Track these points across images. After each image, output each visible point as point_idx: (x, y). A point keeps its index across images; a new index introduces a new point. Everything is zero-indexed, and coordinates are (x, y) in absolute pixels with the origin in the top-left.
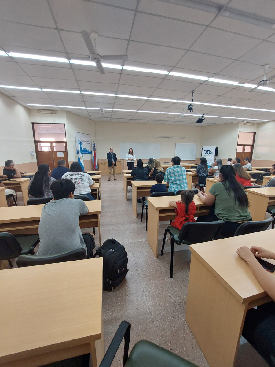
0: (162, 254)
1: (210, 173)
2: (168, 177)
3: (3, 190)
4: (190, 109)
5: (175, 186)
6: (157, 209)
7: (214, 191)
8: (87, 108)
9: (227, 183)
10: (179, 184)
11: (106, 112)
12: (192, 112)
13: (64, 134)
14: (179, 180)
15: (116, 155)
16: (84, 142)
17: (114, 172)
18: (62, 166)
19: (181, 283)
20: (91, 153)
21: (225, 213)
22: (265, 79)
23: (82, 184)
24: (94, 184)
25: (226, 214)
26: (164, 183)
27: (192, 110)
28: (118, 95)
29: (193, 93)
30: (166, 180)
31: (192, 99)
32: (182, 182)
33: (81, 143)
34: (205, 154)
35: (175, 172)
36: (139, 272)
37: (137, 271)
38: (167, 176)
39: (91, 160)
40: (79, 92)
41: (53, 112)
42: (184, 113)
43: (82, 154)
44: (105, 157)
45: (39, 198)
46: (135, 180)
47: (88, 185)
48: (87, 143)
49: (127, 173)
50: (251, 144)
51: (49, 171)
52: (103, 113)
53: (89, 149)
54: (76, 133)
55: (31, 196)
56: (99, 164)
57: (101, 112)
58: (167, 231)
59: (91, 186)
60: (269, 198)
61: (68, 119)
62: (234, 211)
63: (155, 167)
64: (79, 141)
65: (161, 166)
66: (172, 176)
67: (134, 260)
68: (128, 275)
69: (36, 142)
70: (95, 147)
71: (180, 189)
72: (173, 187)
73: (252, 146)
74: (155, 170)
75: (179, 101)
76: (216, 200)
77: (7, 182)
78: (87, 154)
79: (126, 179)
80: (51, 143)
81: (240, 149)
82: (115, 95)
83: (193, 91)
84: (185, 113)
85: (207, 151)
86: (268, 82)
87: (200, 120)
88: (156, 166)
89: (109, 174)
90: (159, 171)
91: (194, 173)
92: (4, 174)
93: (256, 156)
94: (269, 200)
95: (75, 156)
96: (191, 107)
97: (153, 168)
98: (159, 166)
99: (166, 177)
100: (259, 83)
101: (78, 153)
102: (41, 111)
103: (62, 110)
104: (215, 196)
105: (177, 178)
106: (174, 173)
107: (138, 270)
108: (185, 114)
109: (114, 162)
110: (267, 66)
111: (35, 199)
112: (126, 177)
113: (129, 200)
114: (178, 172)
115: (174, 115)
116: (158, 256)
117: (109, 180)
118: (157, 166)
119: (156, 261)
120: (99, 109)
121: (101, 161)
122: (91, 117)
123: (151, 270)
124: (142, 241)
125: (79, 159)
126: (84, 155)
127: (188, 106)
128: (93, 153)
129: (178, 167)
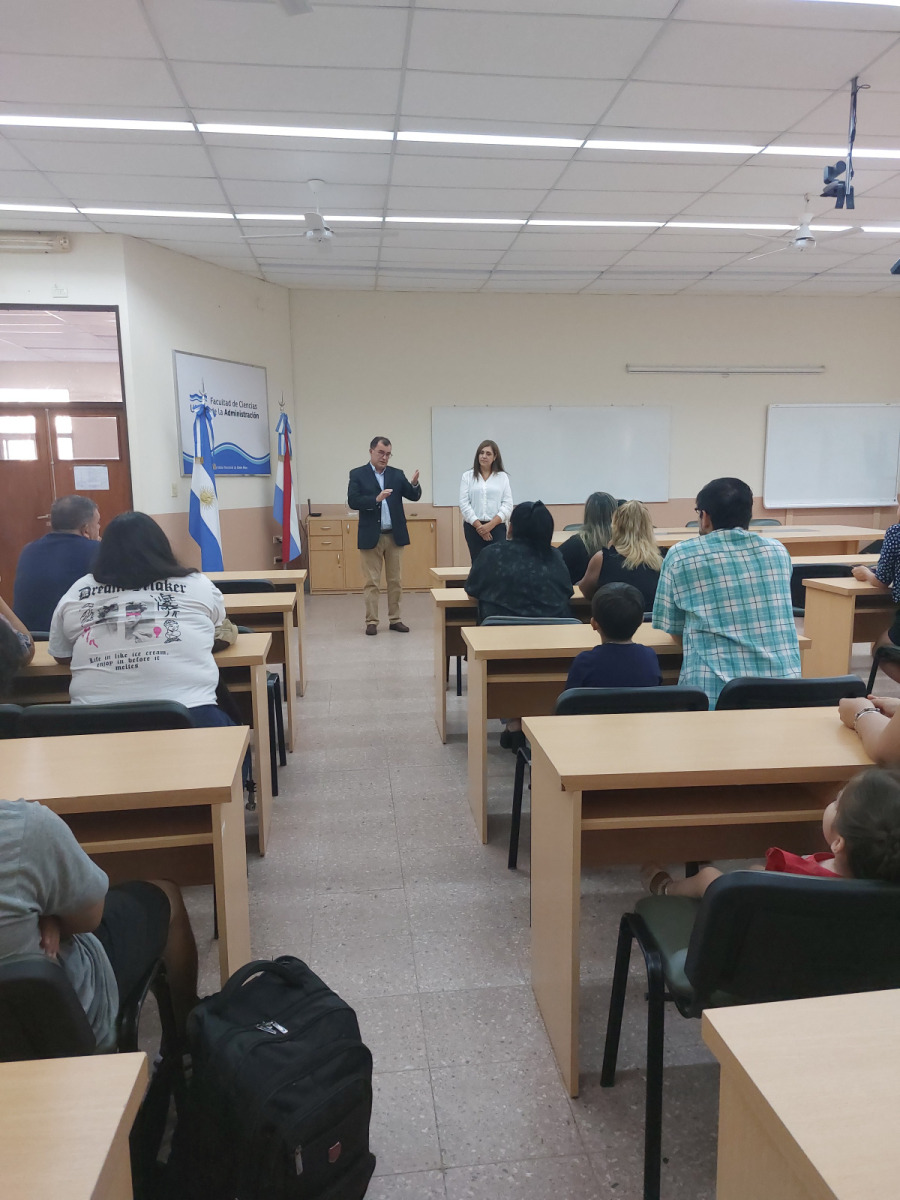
0: (609, 1077)
2: (676, 598)
4: (839, 192)
5: (718, 652)
6: (567, 784)
8: (239, 216)
10: (744, 641)
11: (338, 236)
12: (851, 206)
13: (112, 364)
14: (746, 618)
16: (223, 408)
17: (392, 582)
20: (264, 469)
23: (168, 639)
26: (647, 635)
27: (851, 197)
28: (403, 136)
29: (854, 94)
30: (666, 622)
31: (846, 131)
32: (760, 627)
33: (204, 414)
35: (719, 570)
36: (449, 1178)
37: (440, 1176)
38: (672, 596)
39: (267, 511)
40: (189, 127)
41: (56, 240)
42: (809, 216)
43: (213, 474)
44: (335, 492)
46: (486, 621)
48: (243, 415)
49: (451, 584)
52: (327, 240)
53: (254, 450)
54: (178, 355)
56: (312, 531)
57: (310, 233)
58: (633, 928)
61: (137, 278)
63: (609, 542)
64: (197, 403)
66: (698, 591)
70: (287, 439)
71: (751, 674)
72: (706, 664)
74: (613, 559)
75: (772, 150)
78: (242, 473)
79: (439, 615)
80: (43, 413)
82: (388, 136)
83: (855, 80)
84: (814, 221)
88: (623, 532)
90: (631, 563)
91: (862, 579)
95: (174, 488)
96: (842, 177)
97: (600, 553)
98: (639, 537)
99: (663, 600)
101: (188, 469)
103: (105, 232)
105: (733, 607)
106: (710, 574)
107: (443, 1170)
108: (813, 228)
112: (440, 603)
113: (454, 736)
114: (736, 569)
115: (749, 235)
116: (580, 1086)
119: (566, 1116)
120: (302, 218)
121: (319, 515)
122: (264, 269)
123: (529, 1175)
124: (497, 989)
125: (195, 501)
126: (221, 481)
127: (821, 175)
128: (278, 469)
129: (735, 540)
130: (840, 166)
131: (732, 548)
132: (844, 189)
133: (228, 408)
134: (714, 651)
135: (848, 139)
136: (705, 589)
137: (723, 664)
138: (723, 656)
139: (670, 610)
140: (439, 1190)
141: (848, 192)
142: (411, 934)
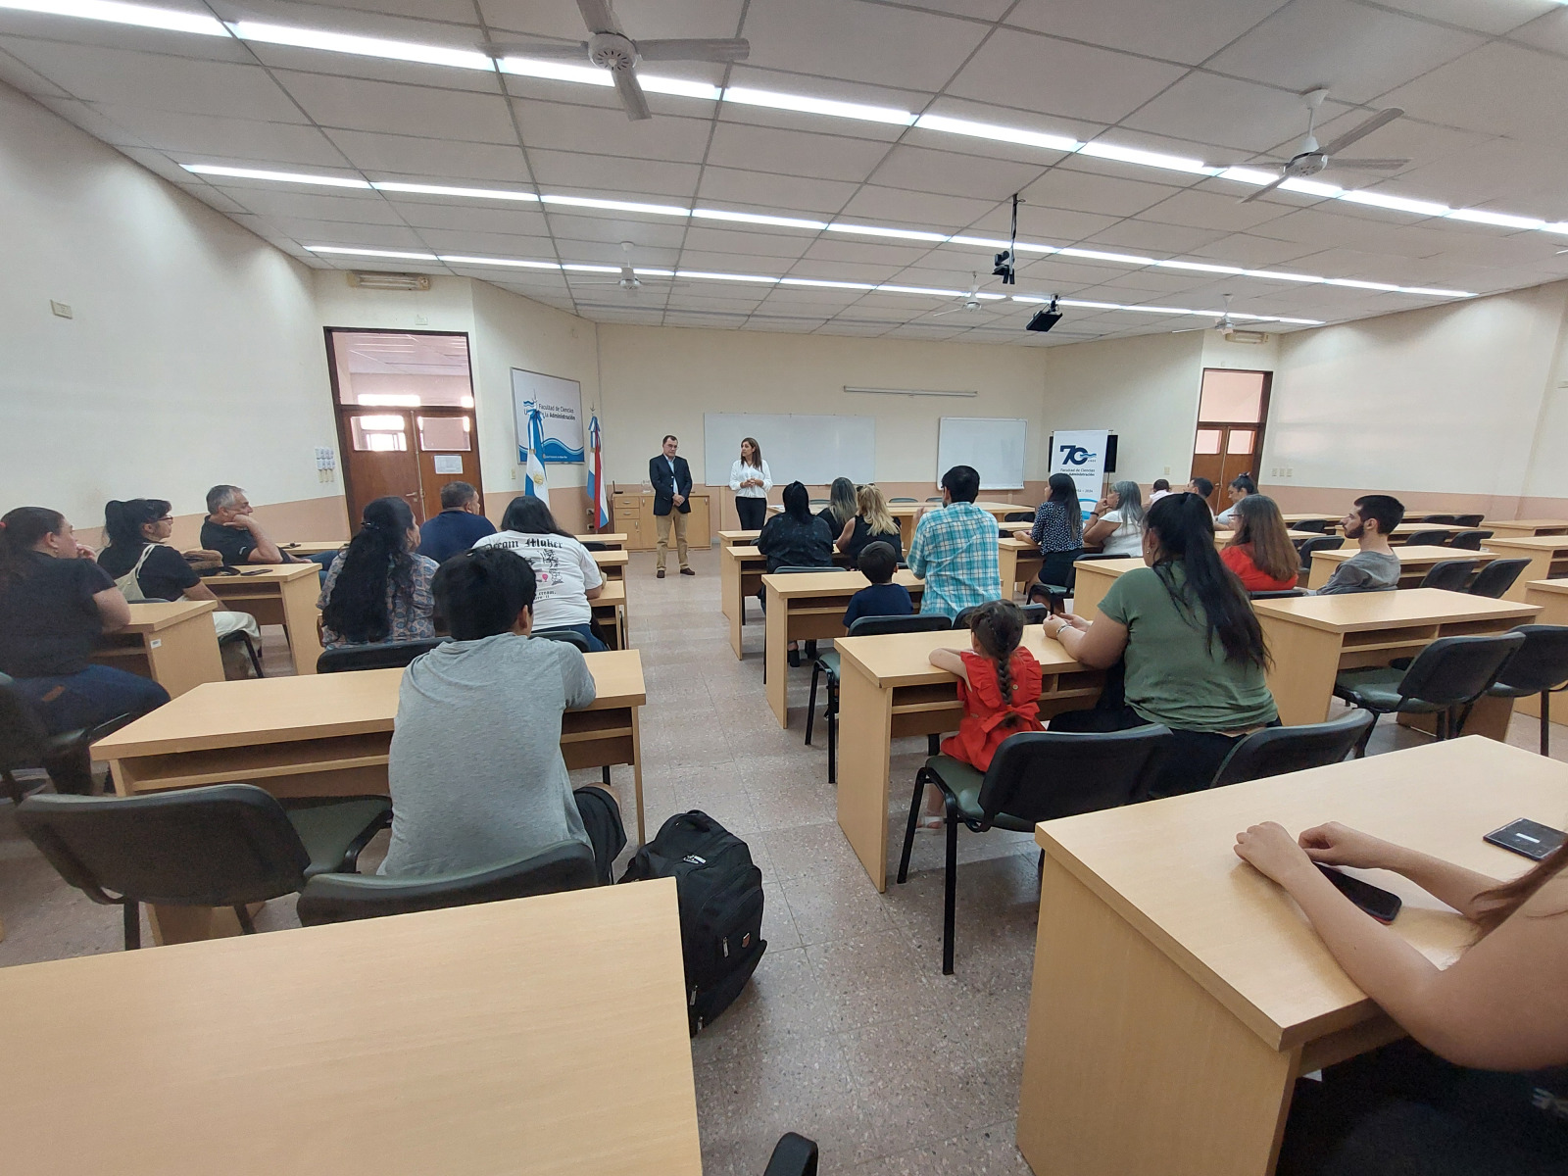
0: (903, 877)
1: (1088, 540)
2: (926, 553)
3: (206, 613)
4: (1004, 271)
5: (948, 590)
6: (883, 683)
7: (1122, 605)
8: (565, 267)
9: (1177, 571)
10: (967, 582)
11: (644, 284)
12: (1013, 282)
13: (466, 376)
14: (970, 565)
15: (687, 468)
16: (548, 412)
17: (681, 540)
18: (462, 509)
19: (991, 994)
20: (580, 458)
21: (1172, 698)
22: (1313, 148)
23: (555, 583)
24: (602, 587)
25: (1175, 701)
26: (903, 578)
27: (1012, 276)
28: (699, 213)
29: (1015, 205)
31: (1010, 230)
32: (978, 573)
33: (536, 416)
34: (1065, 462)
36: (809, 953)
37: (803, 951)
39: (582, 488)
40: (533, 197)
41: (416, 280)
42: (976, 288)
43: (543, 461)
44: (642, 476)
45: (370, 646)
46: (777, 570)
47: (579, 587)
48: (563, 417)
49: (737, 543)
50: (1255, 419)
51: (412, 528)
52: (636, 288)
53: (571, 444)
54: (514, 371)
55: (333, 638)
56: (616, 505)
57: (624, 282)
58: (925, 776)
59: (591, 595)
60: (1342, 636)
61: (482, 310)
62: (1208, 686)
63: (857, 514)
64: (530, 408)
65: (884, 512)
66: (943, 549)
67: (783, 902)
68: (765, 969)
69: (344, 413)
70: (597, 435)
71: (970, 605)
72: (941, 597)
73: (1259, 429)
74: (861, 525)
75: (957, 240)
76: (1128, 641)
77: (222, 578)
78: (562, 461)
79: (737, 567)
80: (408, 413)
81: (1209, 442)
82: (684, 212)
83: (1015, 196)
84: (981, 290)
85: (1073, 450)
86: (1325, 159)
87: (1044, 321)
88: (864, 509)
89: (659, 546)
90: (875, 529)
91: (1020, 539)
92: (206, 544)
93: (1274, 470)
94: (1344, 645)
95: (513, 473)
96: (1006, 262)
97: (854, 519)
98: (877, 512)
100: (1288, 165)
101: (523, 457)
102: (362, 280)
103: (456, 274)
104: (1124, 628)
105: (963, 559)
107: (803, 947)
108: (980, 295)
109: (678, 498)
110: (1322, 95)
111: (351, 646)
112: (736, 558)
113: (753, 655)
114: (967, 534)
115: (934, 297)
116: (886, 884)
117: (661, 575)
118: (871, 508)
119: (878, 906)
120: (619, 270)
121: (621, 493)
122: (579, 307)
123: (862, 945)
124: (815, 826)
125: (529, 483)
126: (549, 467)
127: (993, 261)
128: (591, 458)
129: (968, 512)
130: (1006, 255)
131: (965, 518)
132: (1008, 270)
133: (552, 412)
134: (946, 589)
135: (1011, 236)
136: (948, 548)
137: (953, 597)
138: (953, 592)
139: (919, 561)
140: (804, 961)
141: (1011, 273)
142: (746, 793)
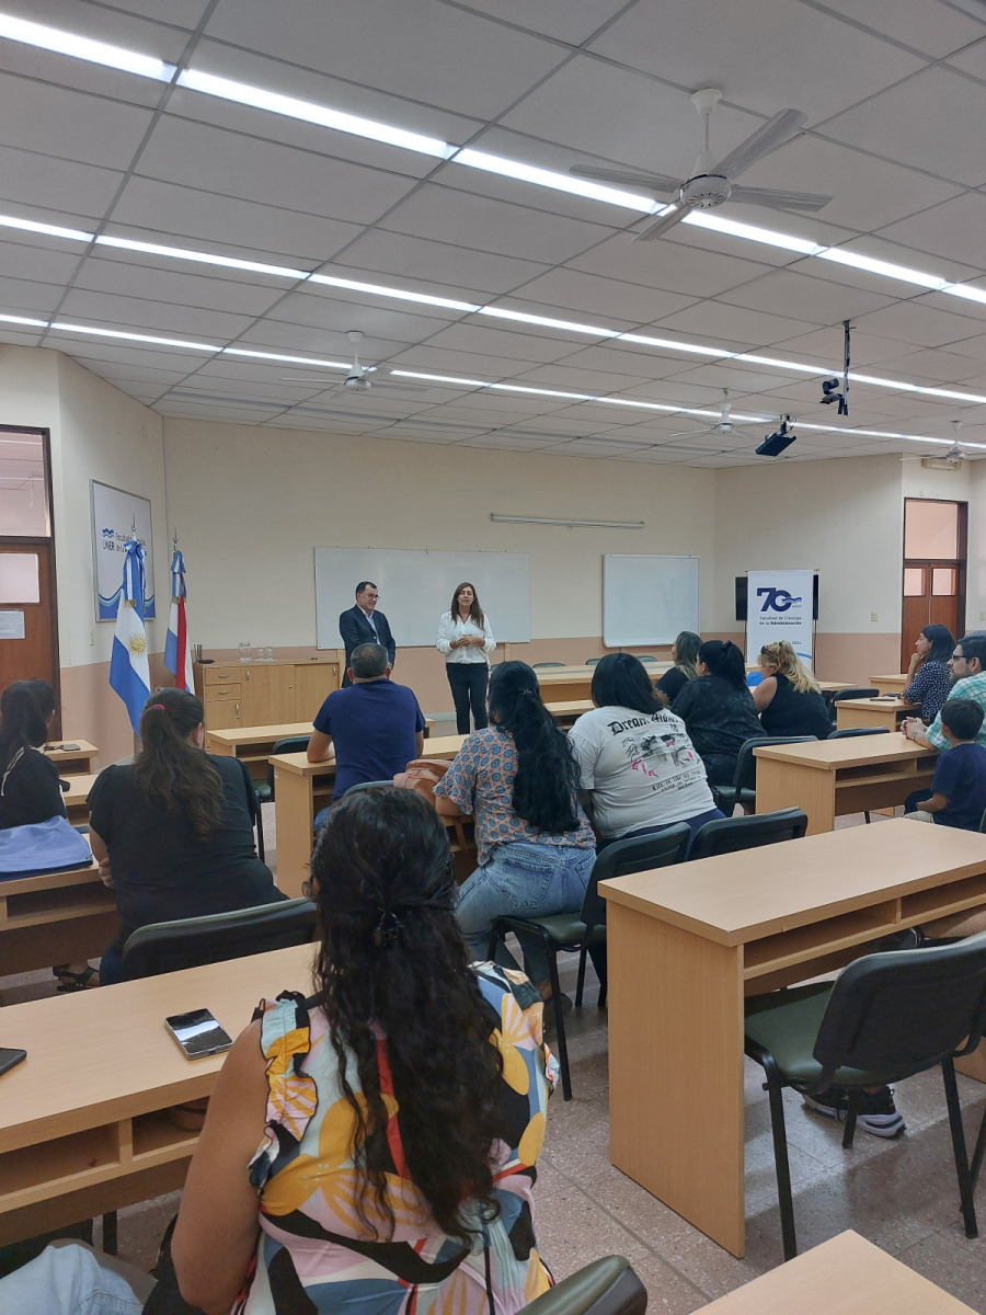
4: (840, 402)
8: (228, 351)
12: (846, 413)
20: (151, 611)
29: (847, 333)
33: (136, 552)
34: (764, 609)
39: (152, 659)
40: (299, 275)
43: (144, 618)
50: (953, 555)
56: (208, 680)
70: (181, 578)
73: (959, 566)
81: (914, 583)
83: (846, 323)
84: (733, 409)
85: (773, 593)
87: (776, 444)
95: (92, 635)
101: (105, 613)
121: (211, 662)
130: (829, 385)
132: (843, 400)
141: (846, 403)
